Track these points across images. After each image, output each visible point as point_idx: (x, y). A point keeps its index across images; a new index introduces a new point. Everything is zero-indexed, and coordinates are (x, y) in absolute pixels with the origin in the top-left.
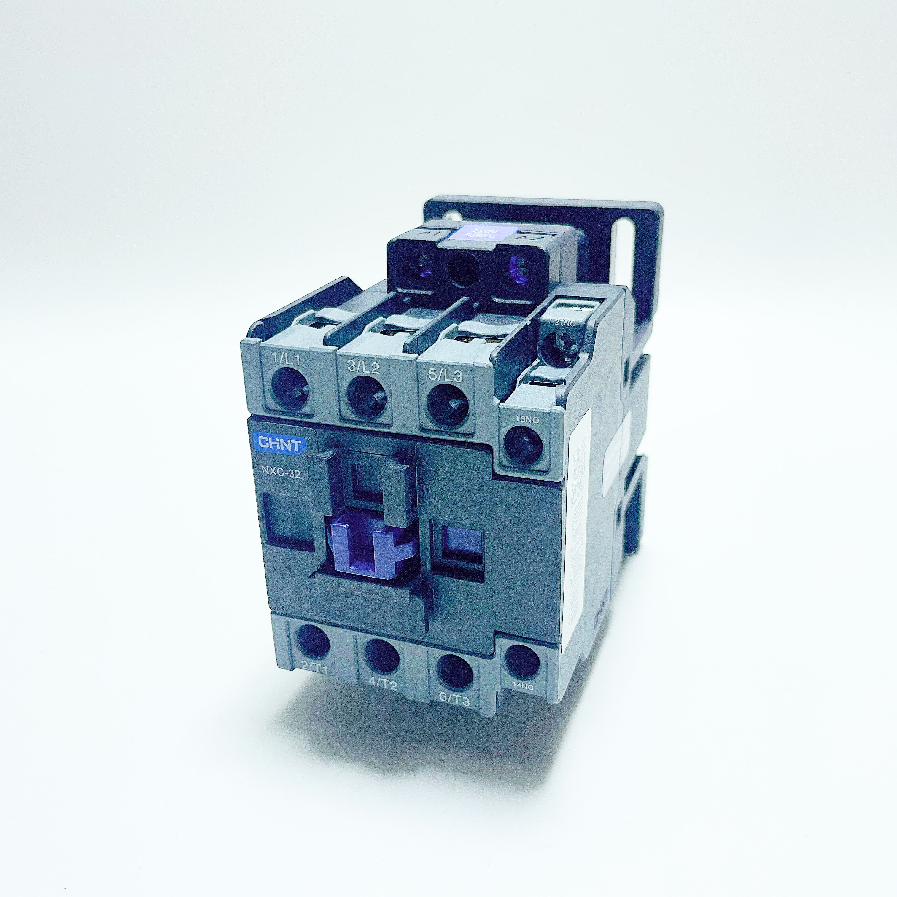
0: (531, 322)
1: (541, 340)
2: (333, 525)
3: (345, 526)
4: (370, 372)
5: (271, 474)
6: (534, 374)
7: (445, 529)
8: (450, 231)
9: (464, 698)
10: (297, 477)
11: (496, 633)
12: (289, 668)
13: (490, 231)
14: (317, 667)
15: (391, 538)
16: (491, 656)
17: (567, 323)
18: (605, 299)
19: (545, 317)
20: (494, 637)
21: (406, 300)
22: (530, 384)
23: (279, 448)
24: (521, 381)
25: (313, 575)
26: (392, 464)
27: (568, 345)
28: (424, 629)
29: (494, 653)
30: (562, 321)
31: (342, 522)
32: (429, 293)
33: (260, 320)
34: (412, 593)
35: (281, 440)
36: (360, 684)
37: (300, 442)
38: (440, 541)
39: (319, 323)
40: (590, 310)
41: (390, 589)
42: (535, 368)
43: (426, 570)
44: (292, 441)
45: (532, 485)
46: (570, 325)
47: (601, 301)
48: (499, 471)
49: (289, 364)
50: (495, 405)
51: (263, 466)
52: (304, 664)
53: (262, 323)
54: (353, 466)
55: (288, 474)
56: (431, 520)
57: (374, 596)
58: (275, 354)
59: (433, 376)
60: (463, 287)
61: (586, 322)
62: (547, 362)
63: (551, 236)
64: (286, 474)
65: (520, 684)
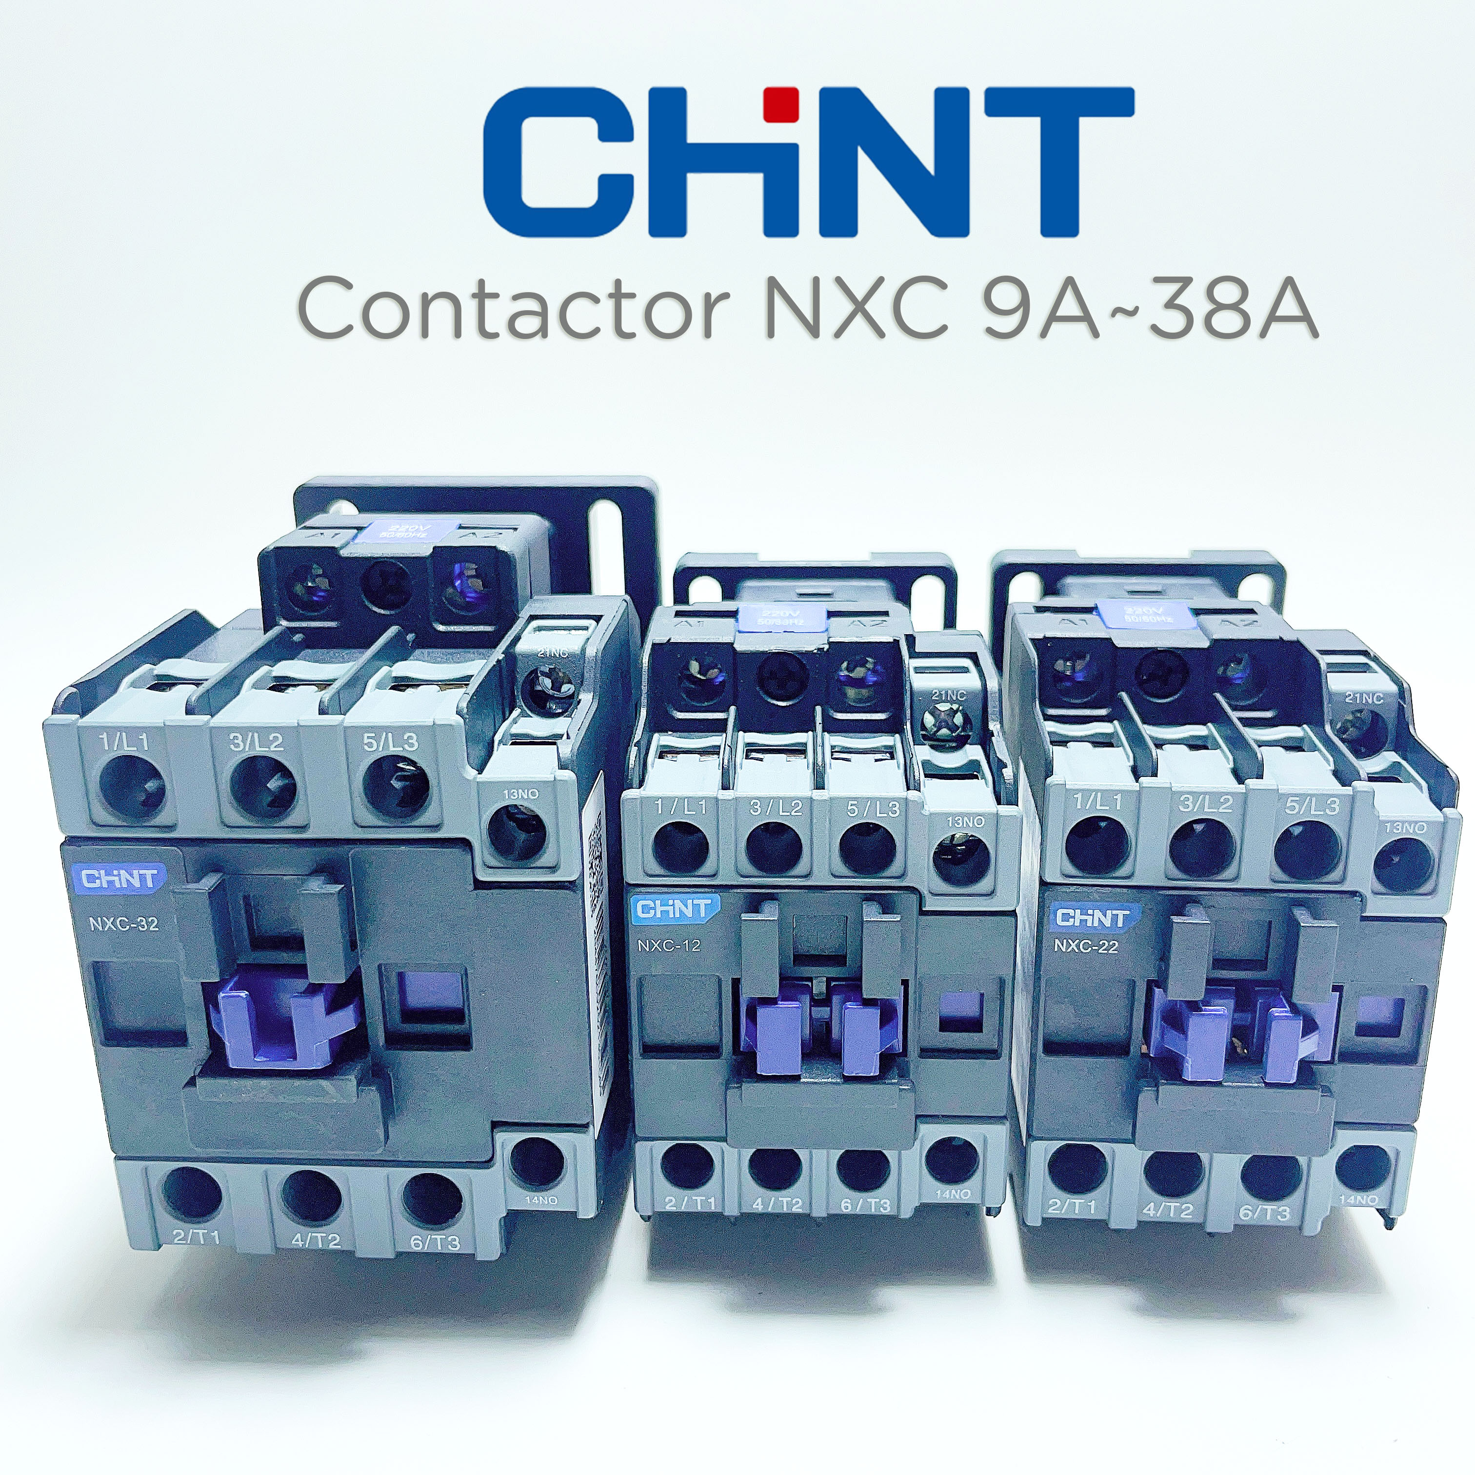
0: (503, 655)
1: (521, 678)
2: (224, 995)
3: (242, 994)
4: (267, 749)
5: (106, 929)
6: (515, 730)
7: (401, 976)
8: (355, 531)
9: (450, 1239)
10: (151, 929)
11: (495, 1125)
12: (151, 1245)
13: (417, 527)
14: (201, 1235)
15: (319, 1002)
16: (488, 1163)
17: (555, 653)
18: (602, 616)
19: (521, 647)
20: (492, 1131)
21: (298, 637)
22: (512, 744)
23: (118, 885)
24: (500, 742)
25: (192, 1082)
26: (316, 885)
27: (557, 686)
28: (382, 1137)
29: (493, 1157)
30: (548, 650)
31: (237, 987)
32: (333, 624)
33: (71, 686)
34: (361, 1082)
35: (122, 872)
36: (277, 1249)
37: (155, 872)
38: (396, 997)
39: (163, 684)
40: (584, 634)
41: (324, 1083)
42: (515, 721)
43: (378, 1045)
44: (142, 872)
45: (536, 890)
46: (559, 655)
47: (598, 619)
48: (482, 877)
49: (129, 750)
50: (470, 778)
51: (91, 919)
52: (178, 1234)
53: (74, 690)
54: (246, 898)
55: (135, 926)
56: (380, 966)
57: (298, 1099)
58: (105, 736)
59: (370, 745)
60: (387, 612)
61: (583, 650)
62: (531, 711)
63: (512, 530)
64: (132, 925)
65: (536, 1198)
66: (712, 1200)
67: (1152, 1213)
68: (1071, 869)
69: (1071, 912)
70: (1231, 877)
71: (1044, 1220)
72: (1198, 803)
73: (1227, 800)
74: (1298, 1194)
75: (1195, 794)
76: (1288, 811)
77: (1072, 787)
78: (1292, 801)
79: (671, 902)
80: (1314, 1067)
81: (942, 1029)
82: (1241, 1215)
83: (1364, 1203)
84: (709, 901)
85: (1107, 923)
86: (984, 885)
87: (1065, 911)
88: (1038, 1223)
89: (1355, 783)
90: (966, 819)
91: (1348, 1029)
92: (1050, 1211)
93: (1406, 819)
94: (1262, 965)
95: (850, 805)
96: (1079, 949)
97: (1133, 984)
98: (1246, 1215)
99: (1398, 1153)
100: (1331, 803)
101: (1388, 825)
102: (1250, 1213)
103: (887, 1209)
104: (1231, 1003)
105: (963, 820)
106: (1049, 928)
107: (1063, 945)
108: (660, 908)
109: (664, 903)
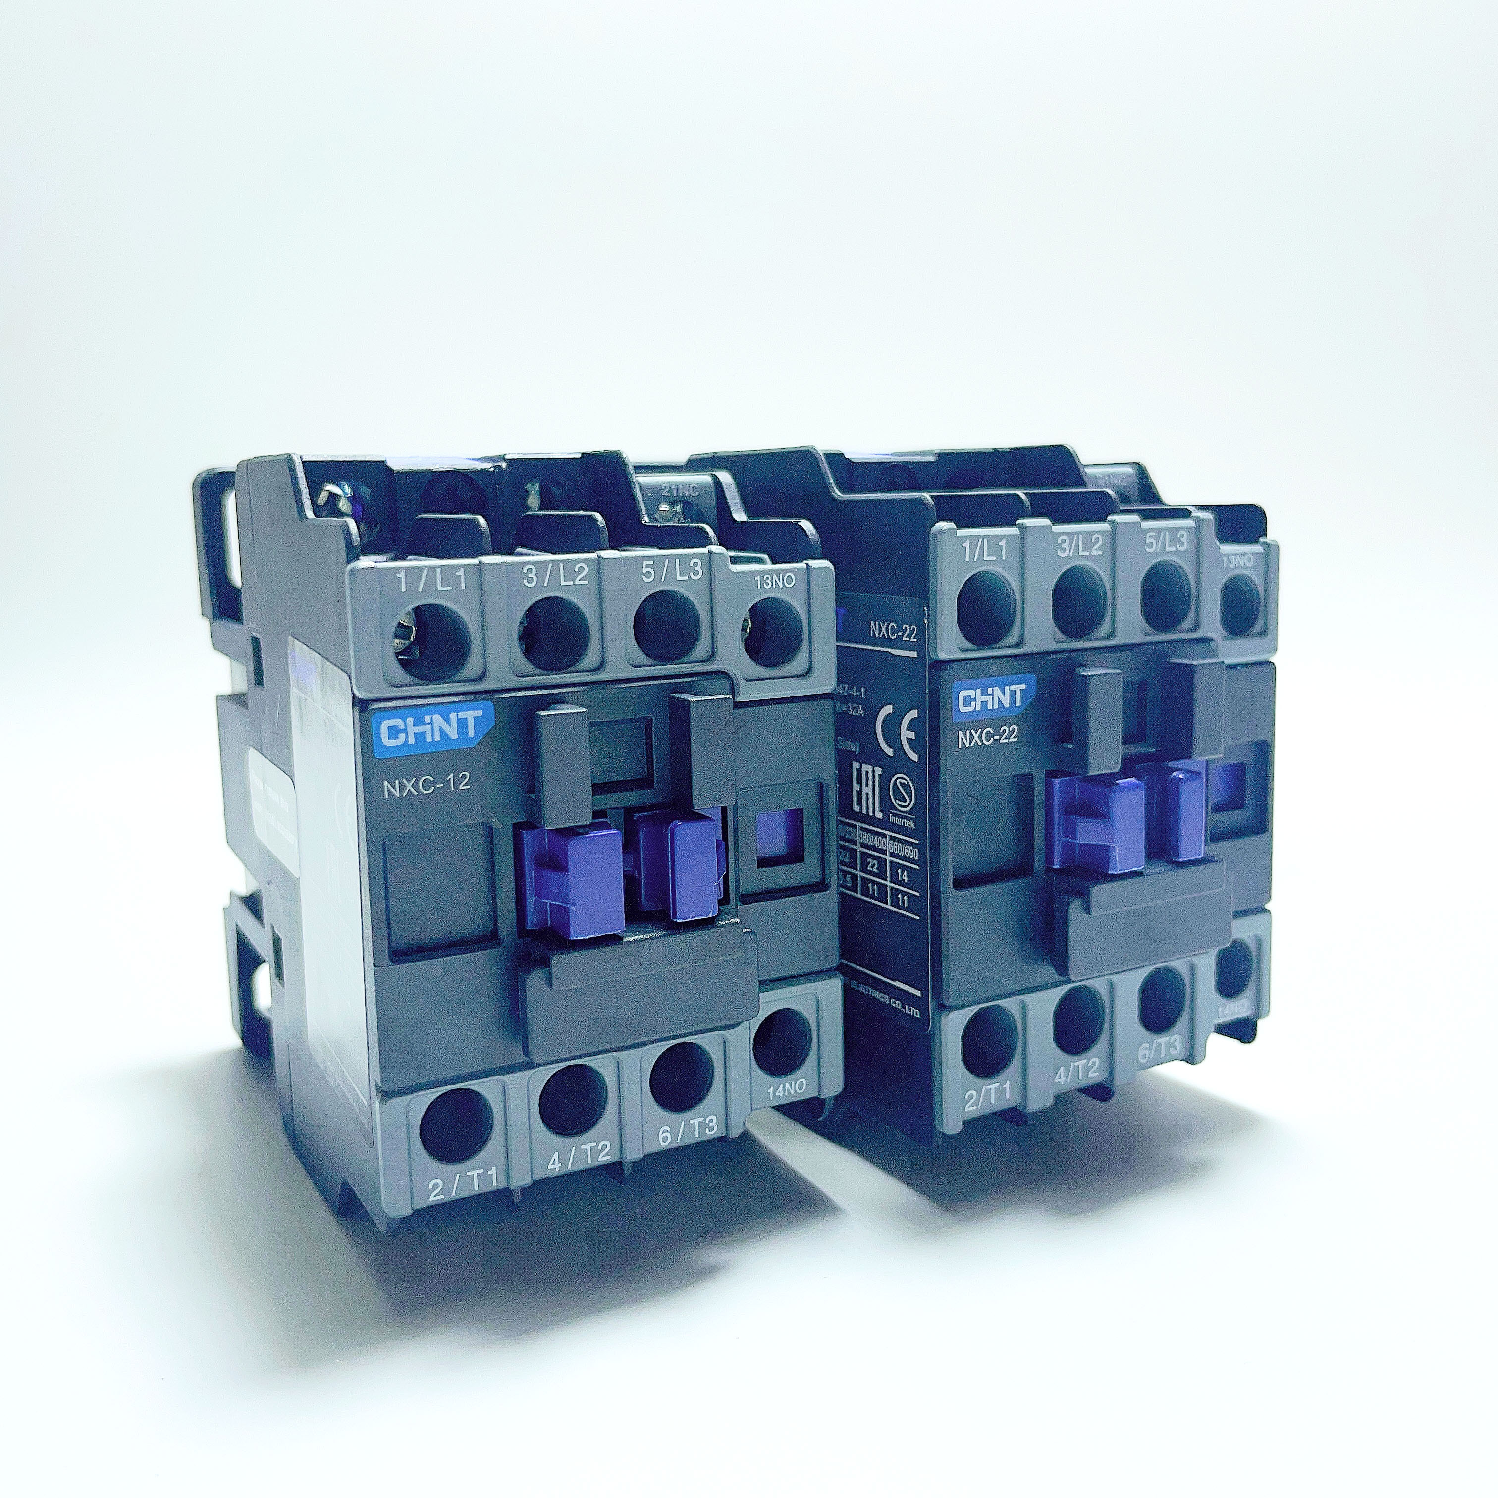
66: (493, 1171)
67: (1062, 1080)
68: (964, 642)
69: (972, 693)
70: (1107, 633)
72: (1073, 544)
73: (1097, 540)
75: (1070, 535)
76: (1148, 549)
78: (1149, 537)
79: (427, 719)
81: (759, 867)
82: (1140, 1058)
83: (1237, 1010)
84: (479, 713)
85: (1006, 702)
86: (798, 663)
87: (967, 692)
90: (775, 576)
92: (968, 1109)
95: (644, 566)
96: (981, 741)
98: (1144, 1056)
100: (1181, 537)
101: (1225, 559)
102: (1148, 1053)
103: (714, 1131)
105: (772, 578)
106: (949, 717)
107: (966, 739)
108: (412, 730)
109: (418, 722)
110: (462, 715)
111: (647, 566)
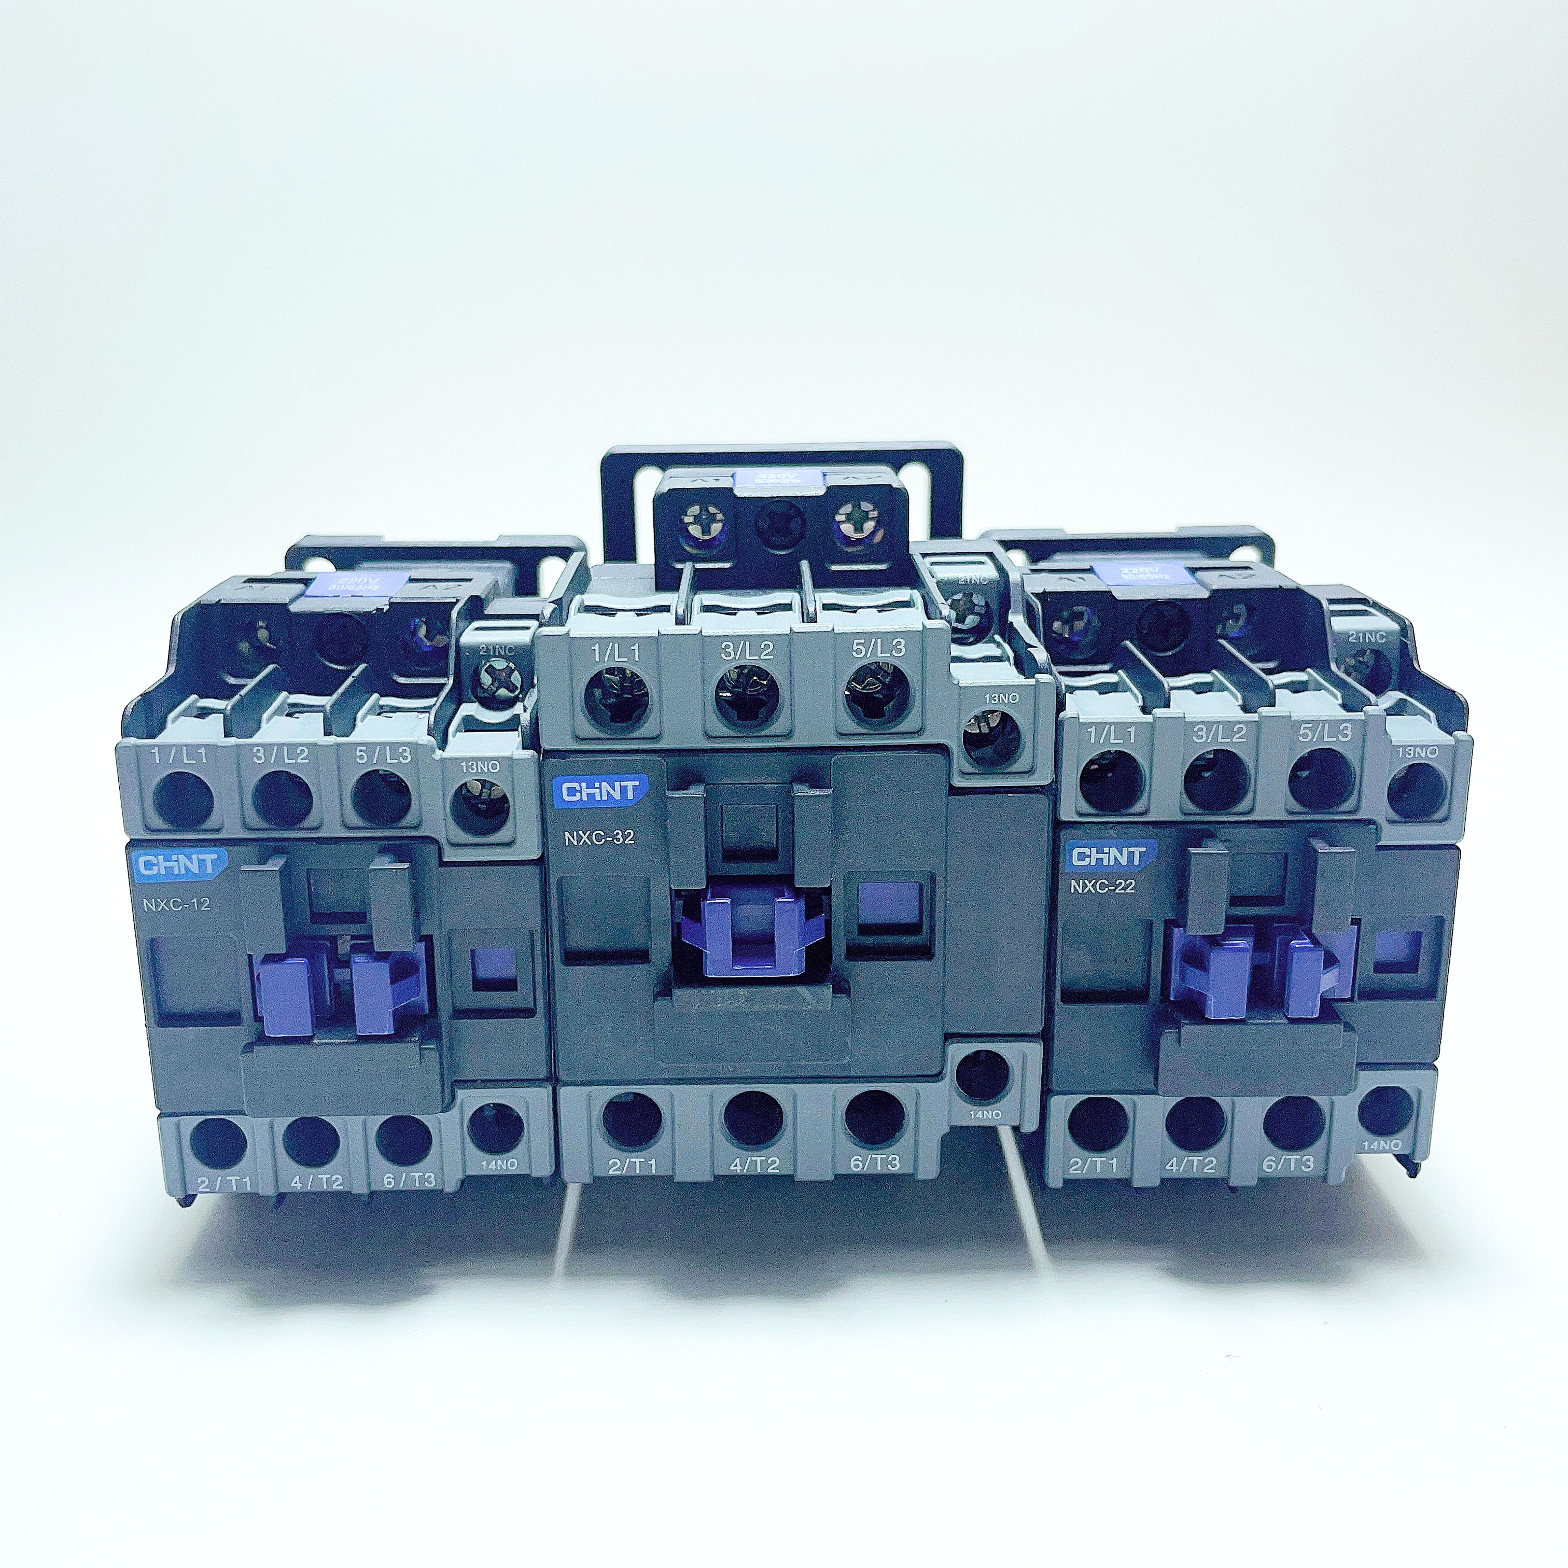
2: (708, 902)
3: (727, 901)
4: (757, 659)
5: (581, 844)
9: (890, 1158)
10: (627, 842)
11: (948, 1036)
14: (638, 1164)
16: (937, 1077)
18: (992, 553)
20: (944, 1044)
23: (598, 798)
29: (943, 1070)
32: (727, 565)
35: (604, 784)
36: (715, 1176)
37: (636, 784)
38: (855, 909)
41: (802, 989)
43: (840, 956)
44: (623, 784)
45: (1009, 795)
48: (958, 782)
49: (619, 662)
51: (566, 833)
55: (611, 839)
57: (774, 1007)
64: (608, 839)
65: (980, 1112)
66: (247, 1180)
67: (1175, 1168)
68: (1086, 808)
69: (1087, 851)
70: (1247, 809)
71: (1065, 1181)
72: (1212, 732)
73: (1241, 729)
74: (1321, 1143)
75: (1209, 724)
76: (1301, 739)
77: (1085, 721)
78: (1305, 728)
79: (174, 857)
80: (1335, 1004)
81: (476, 989)
82: (1265, 1168)
83: (1387, 1148)
84: (215, 856)
85: (1124, 861)
87: (1081, 850)
88: (1060, 1185)
89: (1366, 708)
91: (1367, 967)
92: (1071, 1171)
93: (1418, 743)
94: (1278, 900)
96: (1095, 889)
97: (1150, 924)
98: (1270, 1167)
99: (1419, 1093)
100: (1343, 730)
101: (1401, 749)
102: (1274, 1165)
104: (1251, 940)
106: (1064, 869)
107: (1079, 886)
108: (163, 864)
109: (167, 860)
110: (201, 857)
111: (361, 751)
